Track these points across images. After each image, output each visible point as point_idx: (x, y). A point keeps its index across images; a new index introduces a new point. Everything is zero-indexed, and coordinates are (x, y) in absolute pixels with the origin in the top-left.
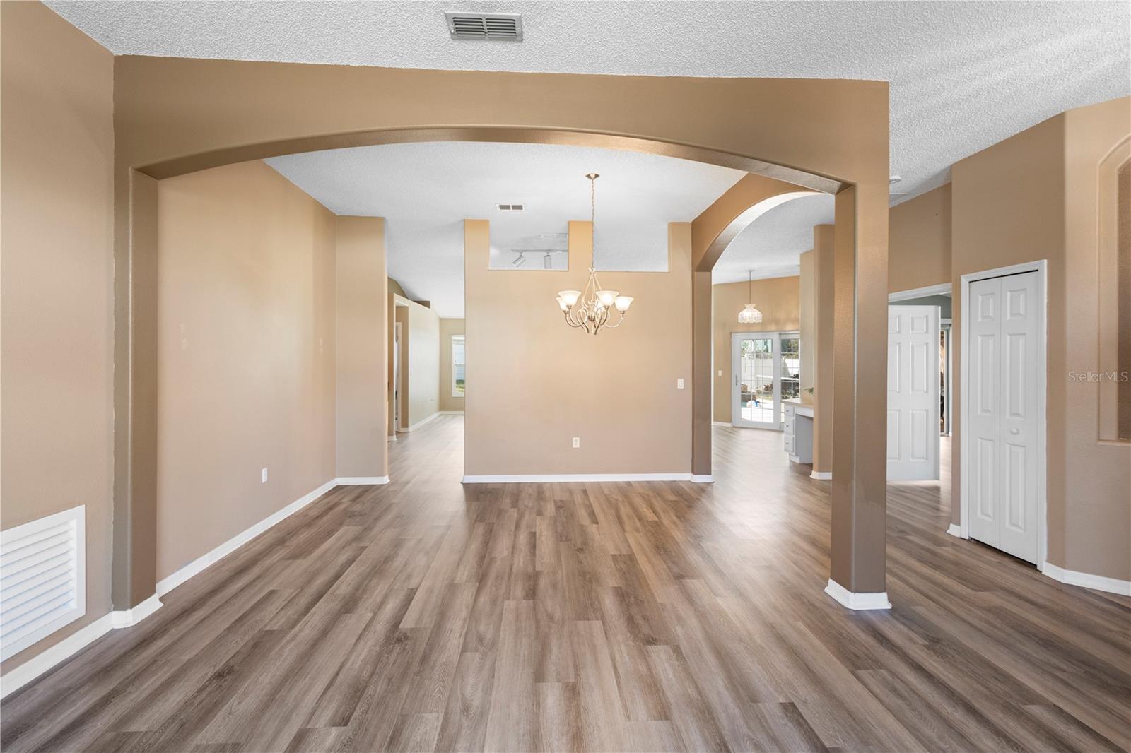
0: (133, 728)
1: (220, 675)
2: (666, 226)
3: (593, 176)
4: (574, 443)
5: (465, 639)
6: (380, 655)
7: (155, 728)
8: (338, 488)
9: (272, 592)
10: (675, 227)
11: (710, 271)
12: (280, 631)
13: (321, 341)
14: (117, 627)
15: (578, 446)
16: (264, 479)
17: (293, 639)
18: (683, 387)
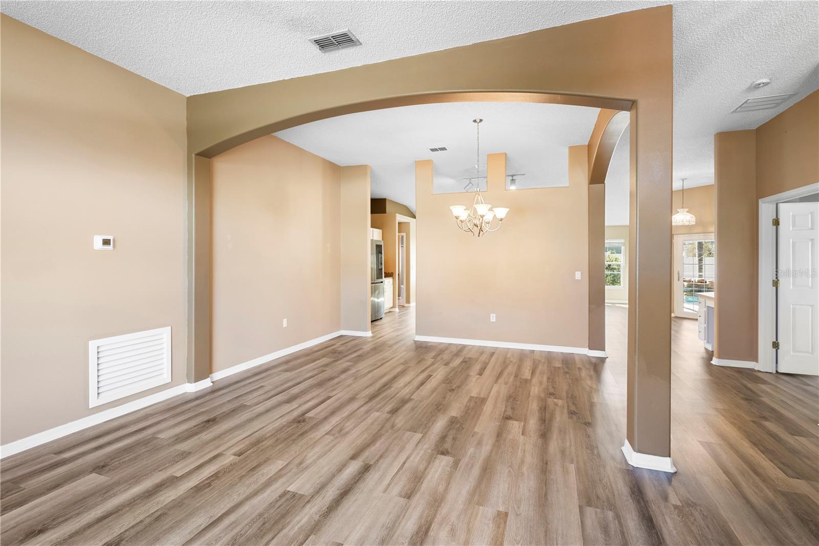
0: (159, 436)
1: (208, 421)
2: (568, 150)
3: (478, 121)
4: (491, 318)
5: (333, 428)
6: (284, 426)
7: (166, 438)
8: (341, 336)
9: (262, 387)
10: (573, 150)
11: (604, 183)
12: (249, 406)
13: (328, 245)
14: (188, 391)
15: (494, 320)
16: (285, 325)
17: (252, 411)
18: (580, 279)
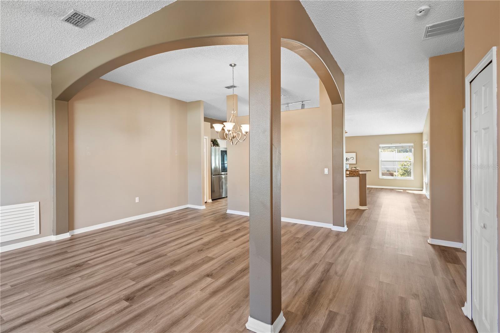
5: (90, 272)
14: (52, 240)
16: (137, 201)
18: (327, 173)
